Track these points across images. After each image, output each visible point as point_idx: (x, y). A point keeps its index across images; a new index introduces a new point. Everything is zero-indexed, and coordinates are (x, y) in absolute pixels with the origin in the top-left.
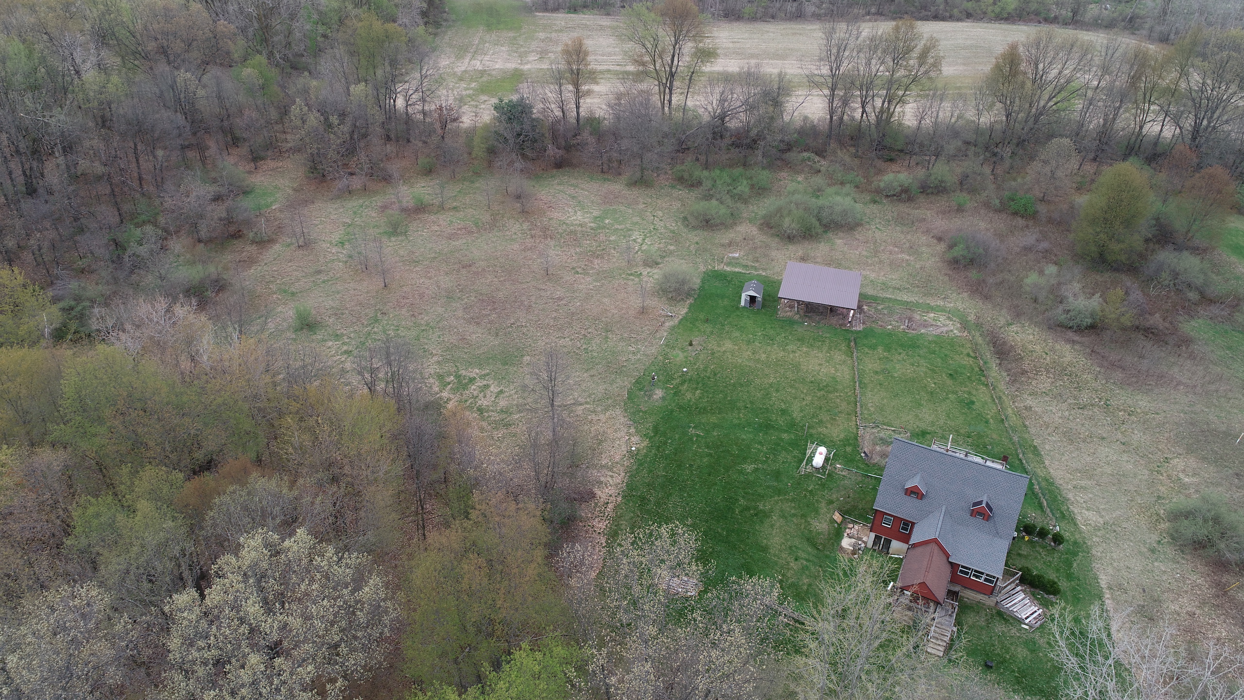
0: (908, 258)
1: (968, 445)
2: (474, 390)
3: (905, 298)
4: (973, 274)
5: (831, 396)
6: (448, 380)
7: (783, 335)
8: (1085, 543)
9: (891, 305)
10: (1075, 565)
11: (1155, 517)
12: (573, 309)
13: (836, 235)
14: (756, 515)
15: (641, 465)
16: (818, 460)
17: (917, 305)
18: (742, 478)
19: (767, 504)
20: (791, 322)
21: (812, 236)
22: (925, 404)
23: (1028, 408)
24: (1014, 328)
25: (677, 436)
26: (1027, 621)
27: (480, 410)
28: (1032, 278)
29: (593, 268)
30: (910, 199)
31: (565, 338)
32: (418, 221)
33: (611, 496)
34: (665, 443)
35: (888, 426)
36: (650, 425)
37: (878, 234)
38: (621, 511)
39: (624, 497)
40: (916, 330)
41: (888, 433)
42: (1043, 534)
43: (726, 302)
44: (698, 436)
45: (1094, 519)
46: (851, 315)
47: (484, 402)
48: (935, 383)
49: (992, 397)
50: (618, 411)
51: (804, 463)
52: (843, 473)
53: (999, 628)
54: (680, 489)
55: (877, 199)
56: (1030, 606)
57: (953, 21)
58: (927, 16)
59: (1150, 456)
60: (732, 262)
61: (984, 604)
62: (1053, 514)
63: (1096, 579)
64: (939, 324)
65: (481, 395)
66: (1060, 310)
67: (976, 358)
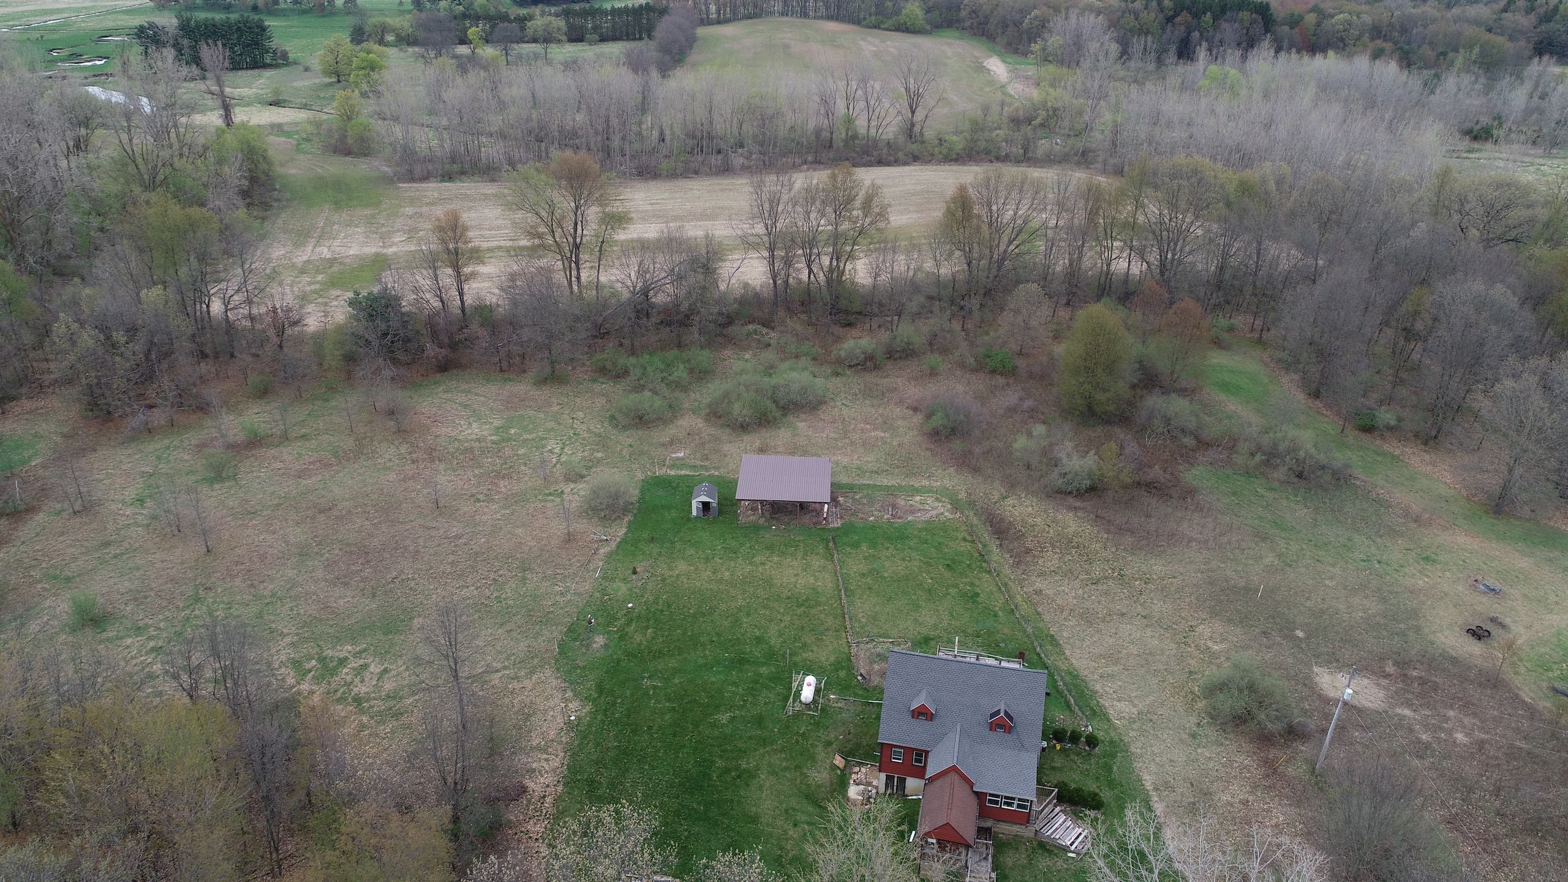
0: (882, 435)
1: (978, 647)
2: (347, 674)
3: (885, 482)
4: (957, 445)
5: (813, 611)
6: (308, 666)
7: (748, 545)
8: (1122, 740)
9: (870, 492)
10: (1115, 768)
11: (1190, 697)
12: (476, 548)
13: (798, 417)
14: (739, 777)
15: (584, 737)
16: (807, 694)
17: (900, 488)
18: (716, 733)
19: (751, 760)
20: (756, 528)
21: (769, 422)
22: (924, 604)
23: (1038, 592)
24: (1010, 501)
25: (628, 693)
26: (1073, 848)
27: (358, 700)
28: (1021, 442)
29: (499, 492)
30: (877, 367)
31: (468, 587)
32: (252, 459)
33: (548, 786)
34: (614, 704)
35: (885, 638)
36: (591, 684)
37: (845, 411)
38: (564, 804)
39: (566, 785)
40: (902, 518)
41: (885, 646)
42: (1075, 738)
43: (674, 514)
44: (655, 687)
45: (1127, 710)
46: (826, 510)
47: (361, 689)
48: (931, 579)
49: (997, 585)
50: (548, 672)
51: (791, 699)
52: (839, 705)
53: (1044, 862)
54: (639, 760)
55: (840, 370)
56: (1074, 829)
57: (899, 165)
58: (870, 161)
59: (1174, 626)
60: (678, 464)
61: (1022, 837)
62: (1083, 713)
63: (1140, 780)
64: (927, 507)
65: (357, 680)
66: (1055, 475)
67: (973, 541)
